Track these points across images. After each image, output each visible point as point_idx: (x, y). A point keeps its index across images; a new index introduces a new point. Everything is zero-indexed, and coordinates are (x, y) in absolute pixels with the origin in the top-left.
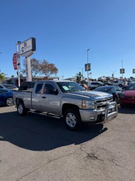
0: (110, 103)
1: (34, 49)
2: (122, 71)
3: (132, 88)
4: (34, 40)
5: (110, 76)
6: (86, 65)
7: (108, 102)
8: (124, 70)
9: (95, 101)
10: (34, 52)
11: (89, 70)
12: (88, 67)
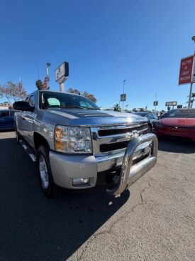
0: (141, 138)
1: (67, 74)
2: (156, 103)
3: (173, 115)
4: (67, 65)
5: (144, 108)
6: (122, 96)
7: (135, 135)
8: (157, 102)
9: (95, 130)
10: (67, 77)
11: (125, 100)
12: (123, 97)
